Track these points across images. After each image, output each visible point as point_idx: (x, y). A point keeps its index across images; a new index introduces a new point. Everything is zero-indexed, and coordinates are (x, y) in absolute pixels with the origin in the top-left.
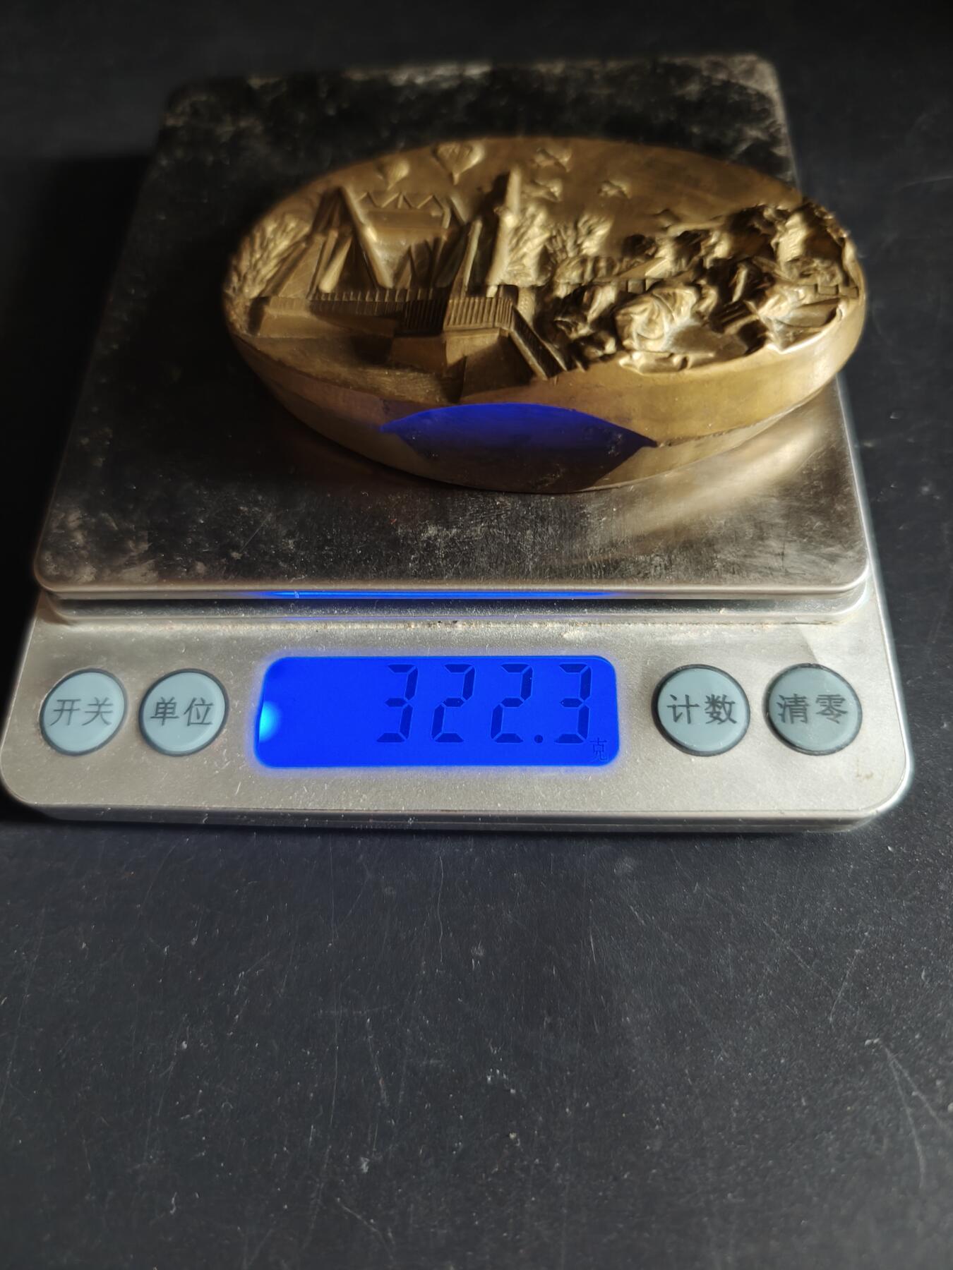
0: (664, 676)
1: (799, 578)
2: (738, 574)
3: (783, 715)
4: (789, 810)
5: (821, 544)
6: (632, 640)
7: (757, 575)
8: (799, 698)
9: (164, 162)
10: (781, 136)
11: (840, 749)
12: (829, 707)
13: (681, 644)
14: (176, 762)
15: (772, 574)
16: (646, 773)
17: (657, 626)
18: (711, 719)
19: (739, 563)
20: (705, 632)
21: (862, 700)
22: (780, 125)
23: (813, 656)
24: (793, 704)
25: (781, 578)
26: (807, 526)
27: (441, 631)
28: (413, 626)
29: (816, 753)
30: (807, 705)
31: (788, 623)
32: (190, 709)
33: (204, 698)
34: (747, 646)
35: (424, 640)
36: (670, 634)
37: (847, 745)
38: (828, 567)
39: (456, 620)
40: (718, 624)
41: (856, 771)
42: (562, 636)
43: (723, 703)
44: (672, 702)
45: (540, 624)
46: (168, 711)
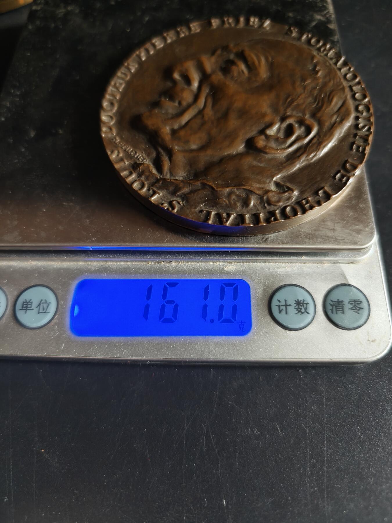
0: (274, 290)
1: (342, 242)
2: (312, 239)
3: (332, 310)
4: (335, 358)
5: (352, 224)
6: (259, 271)
7: (321, 240)
8: (340, 301)
9: (30, 27)
10: (332, 19)
11: (360, 327)
12: (355, 306)
13: (282, 273)
14: (32, 333)
15: (328, 240)
16: (265, 340)
17: (271, 264)
18: (297, 312)
19: (312, 234)
20: (294, 267)
21: (370, 302)
22: (331, 13)
23: (347, 280)
24: (337, 304)
25: (333, 242)
26: (346, 215)
27: (164, 266)
28: (150, 264)
29: (348, 329)
30: (344, 305)
31: (334, 263)
32: (39, 305)
33: (46, 299)
34: (315, 274)
35: (156, 271)
36: (278, 268)
37: (363, 325)
38: (356, 236)
39: (171, 260)
40: (301, 263)
41: (367, 338)
42: (224, 269)
43: (303, 304)
44: (278, 303)
45: (213, 262)
46: (29, 306)
